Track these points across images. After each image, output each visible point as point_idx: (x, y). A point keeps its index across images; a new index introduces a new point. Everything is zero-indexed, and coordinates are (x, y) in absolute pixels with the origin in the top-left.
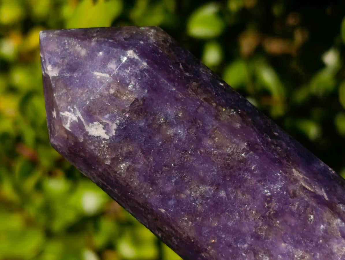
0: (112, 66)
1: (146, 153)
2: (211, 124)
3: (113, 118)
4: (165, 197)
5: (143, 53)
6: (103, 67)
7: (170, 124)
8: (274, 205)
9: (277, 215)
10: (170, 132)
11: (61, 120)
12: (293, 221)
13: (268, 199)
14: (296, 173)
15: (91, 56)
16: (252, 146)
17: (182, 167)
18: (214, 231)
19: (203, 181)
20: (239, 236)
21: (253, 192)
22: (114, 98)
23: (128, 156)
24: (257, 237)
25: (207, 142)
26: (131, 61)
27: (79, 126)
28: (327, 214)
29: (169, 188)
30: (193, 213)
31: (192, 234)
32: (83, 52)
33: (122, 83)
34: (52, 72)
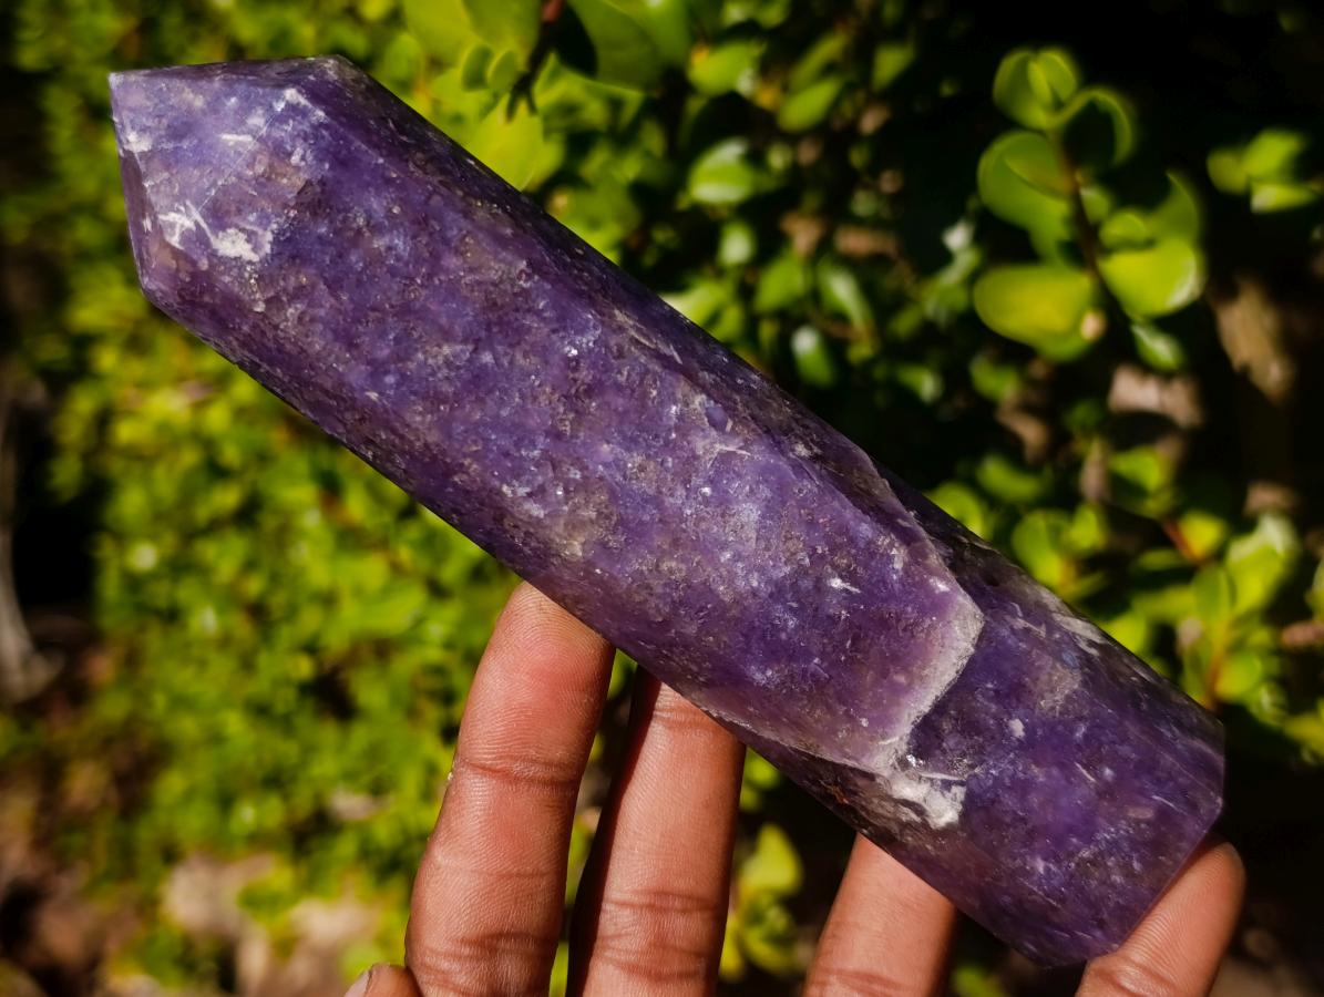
0: (257, 120)
1: (334, 286)
2: (456, 226)
3: (264, 221)
4: (377, 370)
5: (315, 95)
6: (239, 125)
7: (376, 229)
8: (585, 375)
9: (590, 391)
10: (379, 243)
11: (159, 230)
12: (620, 403)
13: (572, 364)
14: (620, 316)
15: (214, 107)
16: (535, 267)
17: (405, 310)
18: (474, 428)
19: (447, 336)
20: (524, 438)
21: (544, 352)
22: (264, 181)
23: (299, 293)
24: (557, 435)
25: (451, 262)
26: (293, 109)
27: (197, 238)
28: (682, 388)
29: (383, 353)
30: (434, 399)
31: (433, 437)
32: (199, 102)
33: (279, 152)
34: (137, 143)
